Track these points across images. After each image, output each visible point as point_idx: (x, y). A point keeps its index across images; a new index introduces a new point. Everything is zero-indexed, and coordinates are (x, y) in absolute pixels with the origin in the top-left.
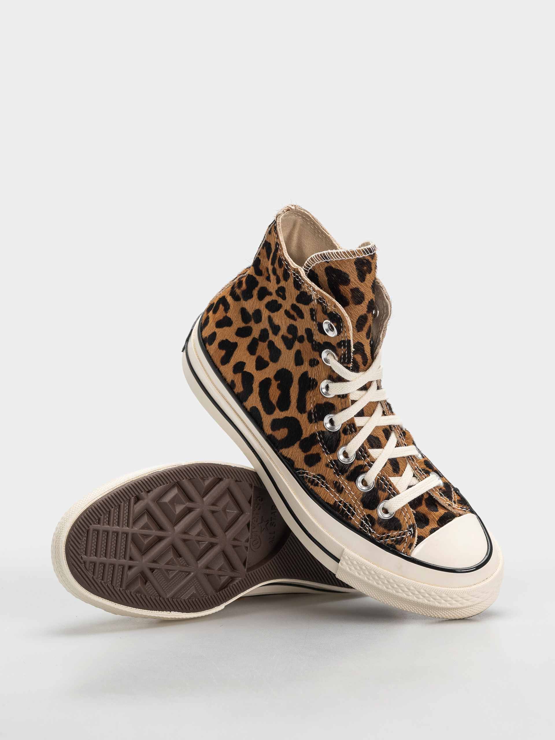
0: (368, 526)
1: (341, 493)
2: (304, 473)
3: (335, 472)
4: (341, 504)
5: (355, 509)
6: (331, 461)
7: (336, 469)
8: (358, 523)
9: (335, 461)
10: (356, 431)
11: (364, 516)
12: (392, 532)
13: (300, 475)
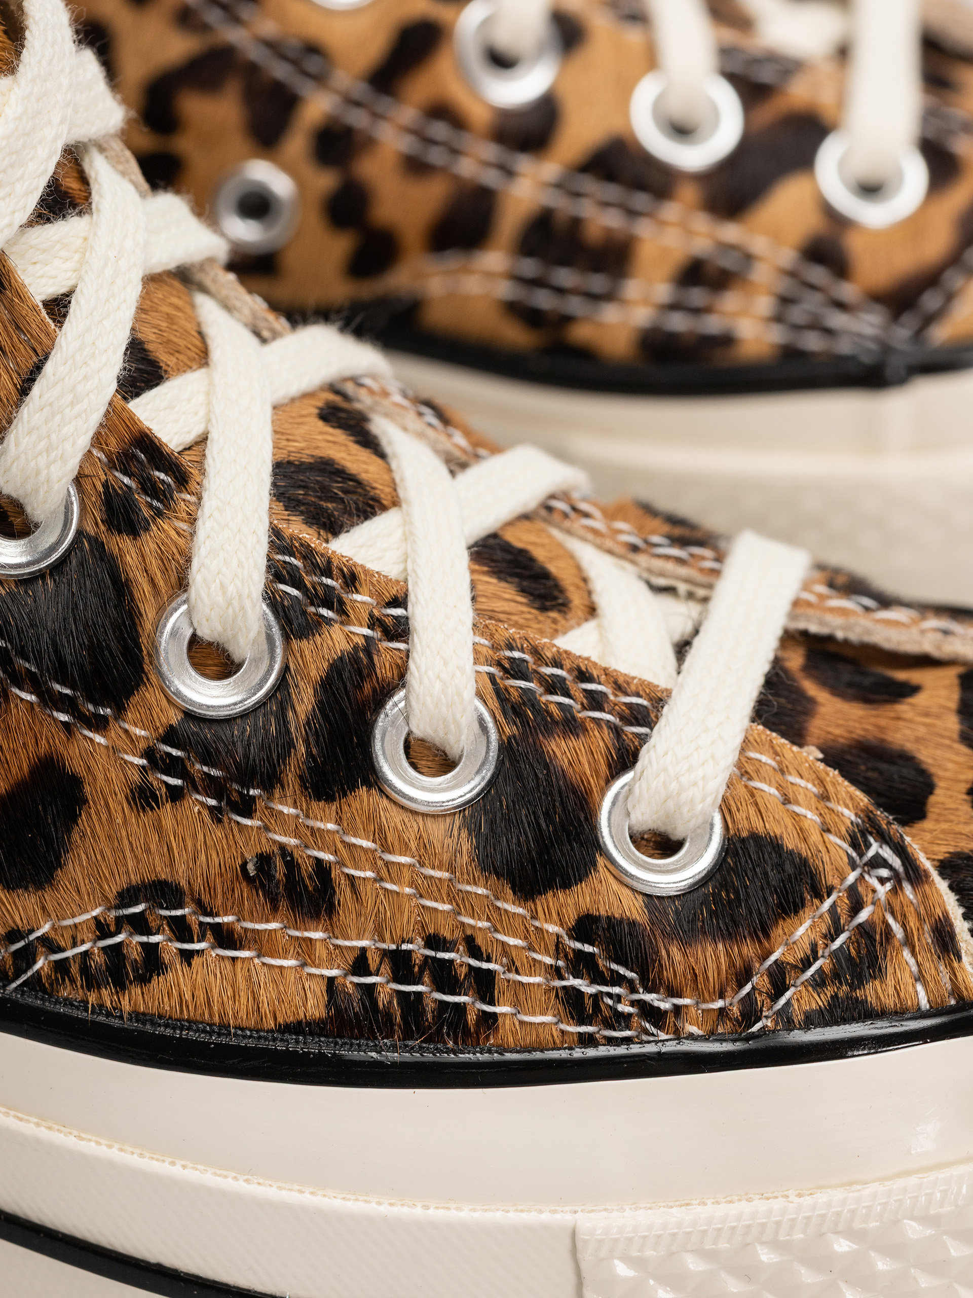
0: (616, 990)
1: (331, 909)
2: (26, 957)
3: (212, 802)
4: (370, 974)
5: (479, 941)
6: (149, 754)
7: (214, 787)
8: (548, 1019)
9: (171, 736)
10: (182, 479)
11: (559, 949)
12: (777, 933)
13: (14, 985)
